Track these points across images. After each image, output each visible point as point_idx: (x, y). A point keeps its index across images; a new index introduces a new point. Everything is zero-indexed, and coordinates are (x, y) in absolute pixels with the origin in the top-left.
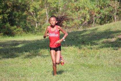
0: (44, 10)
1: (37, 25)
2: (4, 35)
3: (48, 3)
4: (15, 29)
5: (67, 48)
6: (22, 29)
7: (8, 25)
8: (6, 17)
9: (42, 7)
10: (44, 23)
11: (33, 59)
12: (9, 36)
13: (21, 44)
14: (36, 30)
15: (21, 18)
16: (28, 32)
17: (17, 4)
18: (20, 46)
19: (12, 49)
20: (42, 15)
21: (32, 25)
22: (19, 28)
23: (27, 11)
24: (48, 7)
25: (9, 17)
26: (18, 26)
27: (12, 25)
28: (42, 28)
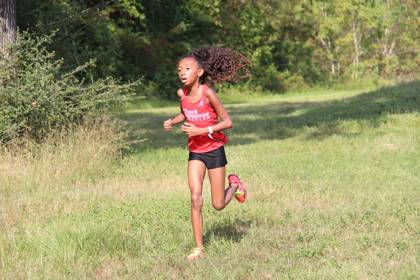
0: (350, 34)
1: (333, 66)
2: (263, 90)
3: (359, 20)
4: (287, 78)
5: (401, 116)
6: (301, 78)
7: (272, 68)
8: (268, 52)
9: (346, 28)
10: (348, 64)
11: (326, 141)
12: (275, 93)
13: (299, 108)
14: (331, 79)
15: (300, 54)
16: (314, 82)
17: (292, 24)
18: (296, 113)
19: (279, 121)
20: (344, 47)
21: (323, 67)
22: (295, 75)
23: (314, 38)
24: (358, 29)
25: (273, 51)
26: (293, 71)
27: (281, 69)
28: (346, 73)
